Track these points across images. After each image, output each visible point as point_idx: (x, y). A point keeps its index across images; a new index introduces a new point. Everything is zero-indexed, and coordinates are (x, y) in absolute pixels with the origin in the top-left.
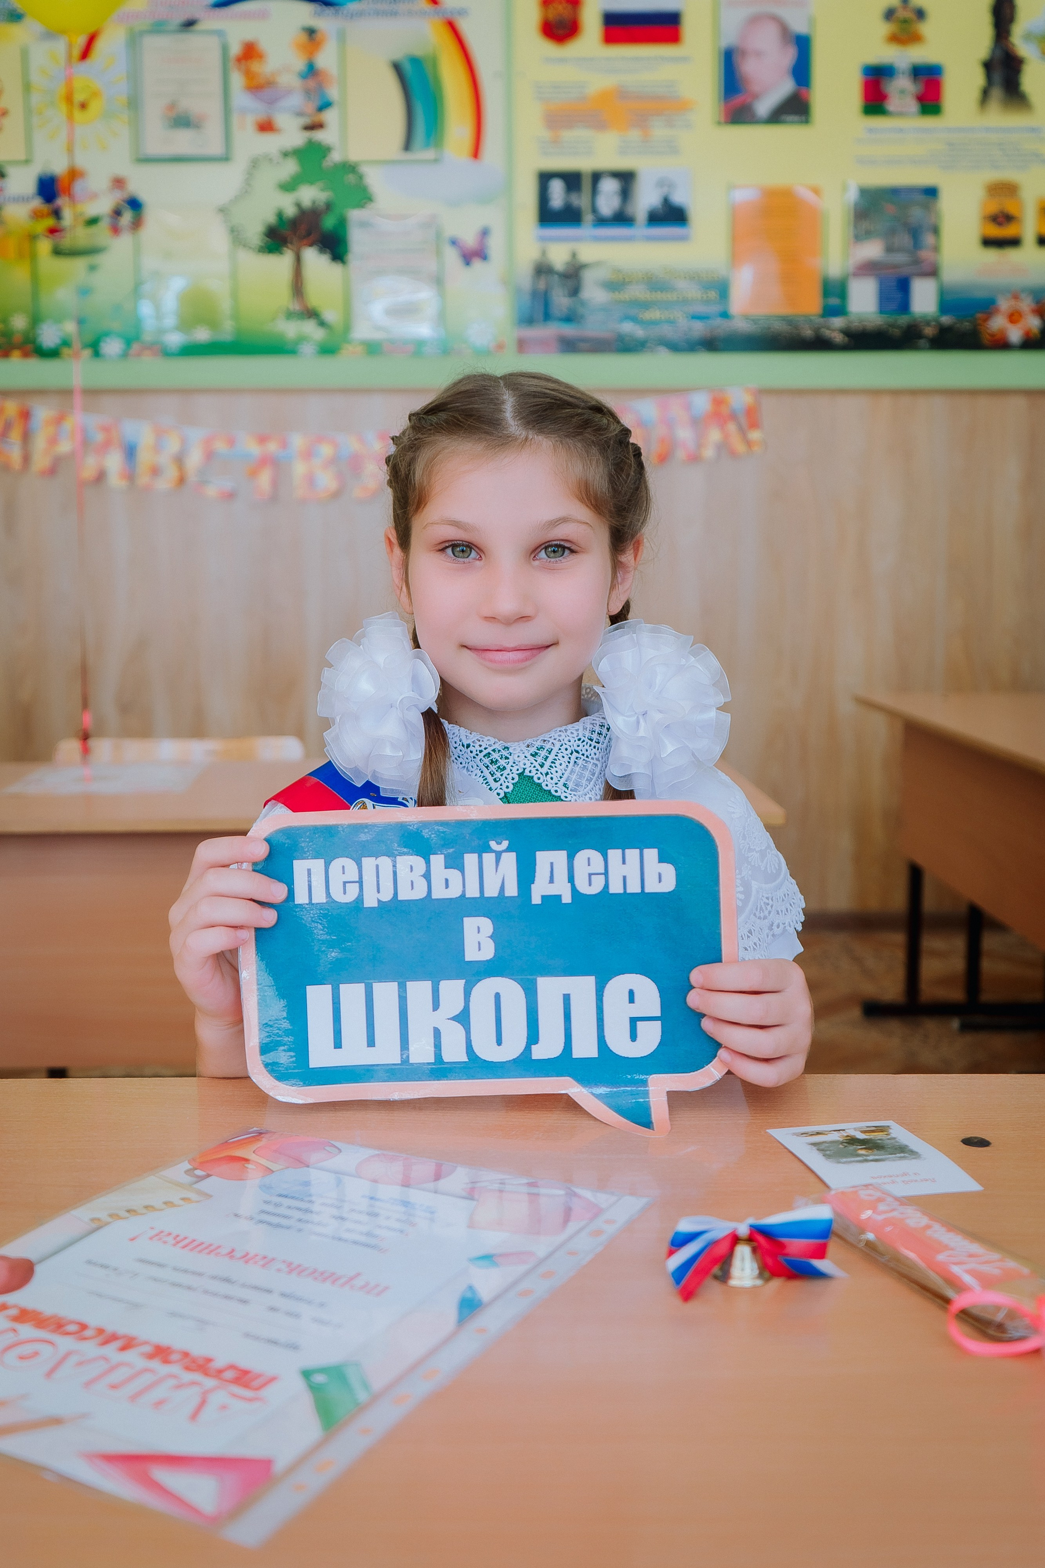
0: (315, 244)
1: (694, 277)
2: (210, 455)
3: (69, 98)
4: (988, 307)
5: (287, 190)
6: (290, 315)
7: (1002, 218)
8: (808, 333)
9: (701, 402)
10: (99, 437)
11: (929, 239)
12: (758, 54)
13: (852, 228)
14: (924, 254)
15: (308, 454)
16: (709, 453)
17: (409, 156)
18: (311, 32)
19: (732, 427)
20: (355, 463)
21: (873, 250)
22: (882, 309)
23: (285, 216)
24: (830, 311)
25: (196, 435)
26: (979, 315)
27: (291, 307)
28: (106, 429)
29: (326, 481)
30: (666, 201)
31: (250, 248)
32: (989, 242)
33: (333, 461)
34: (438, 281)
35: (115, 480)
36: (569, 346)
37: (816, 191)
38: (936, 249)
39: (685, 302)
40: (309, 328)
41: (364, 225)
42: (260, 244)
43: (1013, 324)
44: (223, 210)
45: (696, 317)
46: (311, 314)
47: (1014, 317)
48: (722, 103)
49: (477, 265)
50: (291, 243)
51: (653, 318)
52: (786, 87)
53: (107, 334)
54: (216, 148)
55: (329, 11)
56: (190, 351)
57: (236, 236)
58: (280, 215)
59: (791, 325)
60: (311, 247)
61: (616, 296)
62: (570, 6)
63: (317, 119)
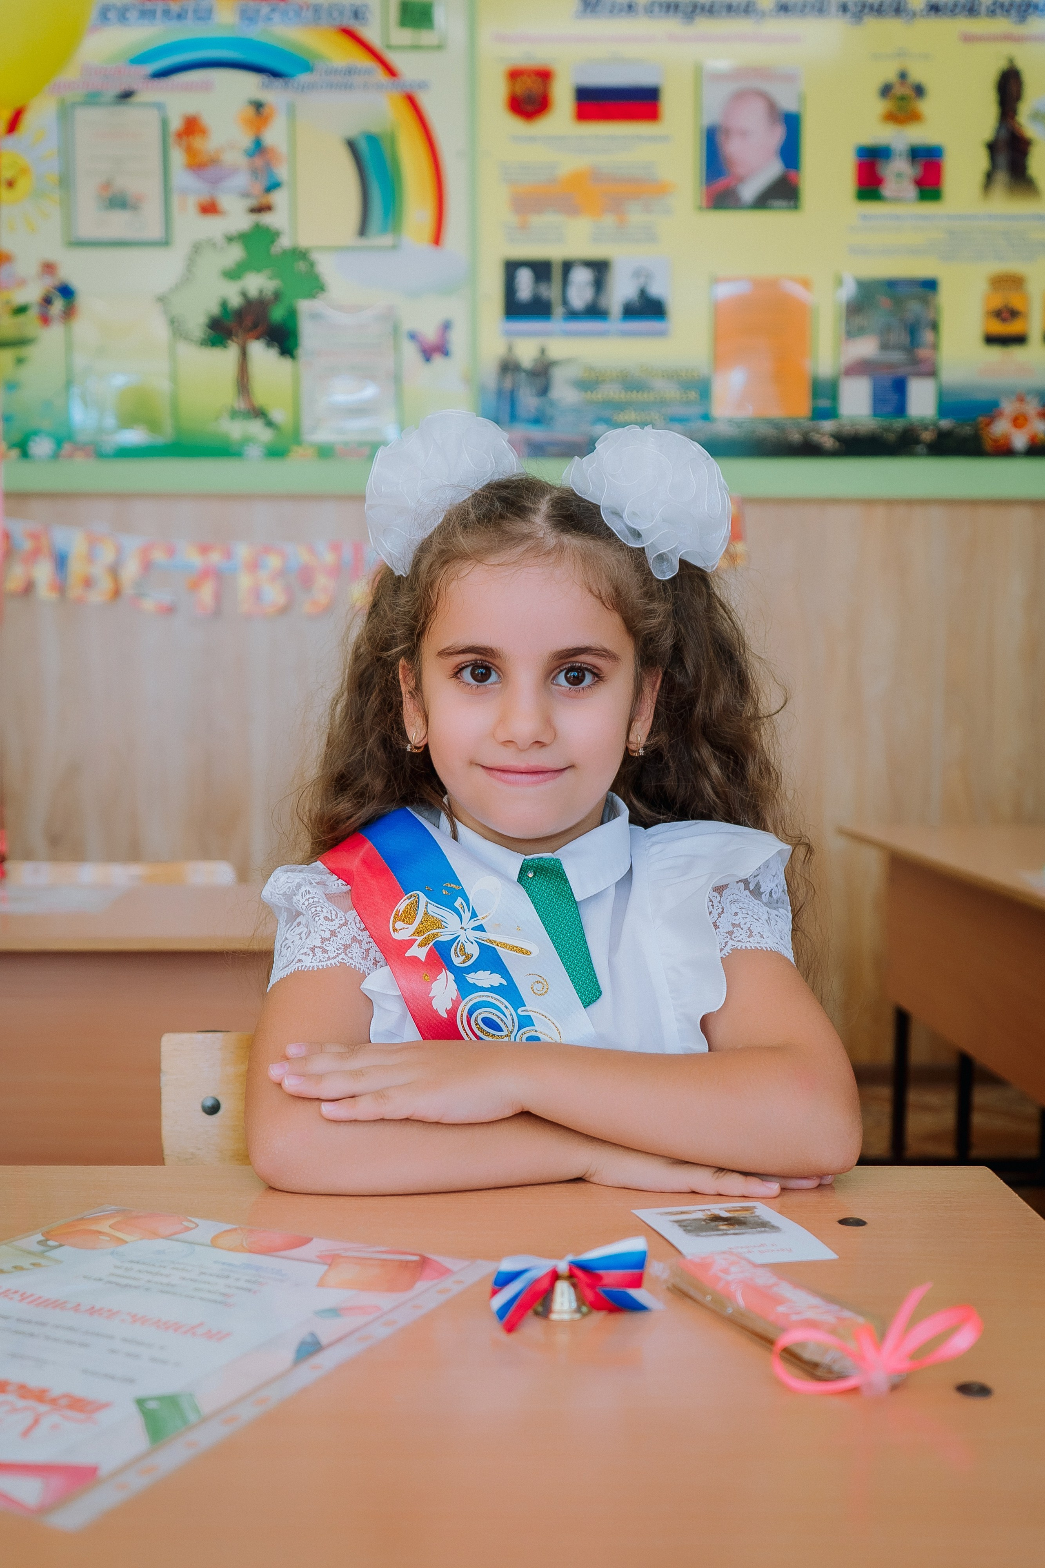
0: (262, 337)
2: (147, 566)
4: (990, 410)
5: (231, 278)
6: (234, 414)
7: (1007, 313)
8: (796, 437)
10: (27, 545)
11: (927, 336)
12: (744, 134)
13: (843, 324)
14: (923, 353)
15: (254, 566)
17: (365, 242)
18: (258, 106)
20: (306, 577)
21: (866, 348)
22: (876, 411)
23: (230, 306)
24: (820, 414)
25: (132, 544)
26: (981, 419)
27: (236, 406)
28: (35, 537)
29: (274, 595)
30: (643, 293)
31: (192, 340)
32: (991, 340)
33: (281, 574)
34: (395, 379)
35: (44, 591)
36: (538, 450)
37: (806, 283)
38: (935, 346)
39: (662, 403)
40: (256, 428)
41: (316, 316)
42: (203, 337)
43: (1018, 429)
44: (162, 300)
45: (674, 419)
46: (258, 413)
47: (1019, 421)
48: (704, 186)
49: (438, 361)
50: (237, 336)
52: (773, 169)
53: (36, 433)
54: (155, 231)
55: (278, 83)
56: (126, 453)
57: (176, 326)
58: (224, 305)
59: (777, 429)
60: (257, 341)
61: (589, 395)
62: (540, 80)
63: (264, 201)
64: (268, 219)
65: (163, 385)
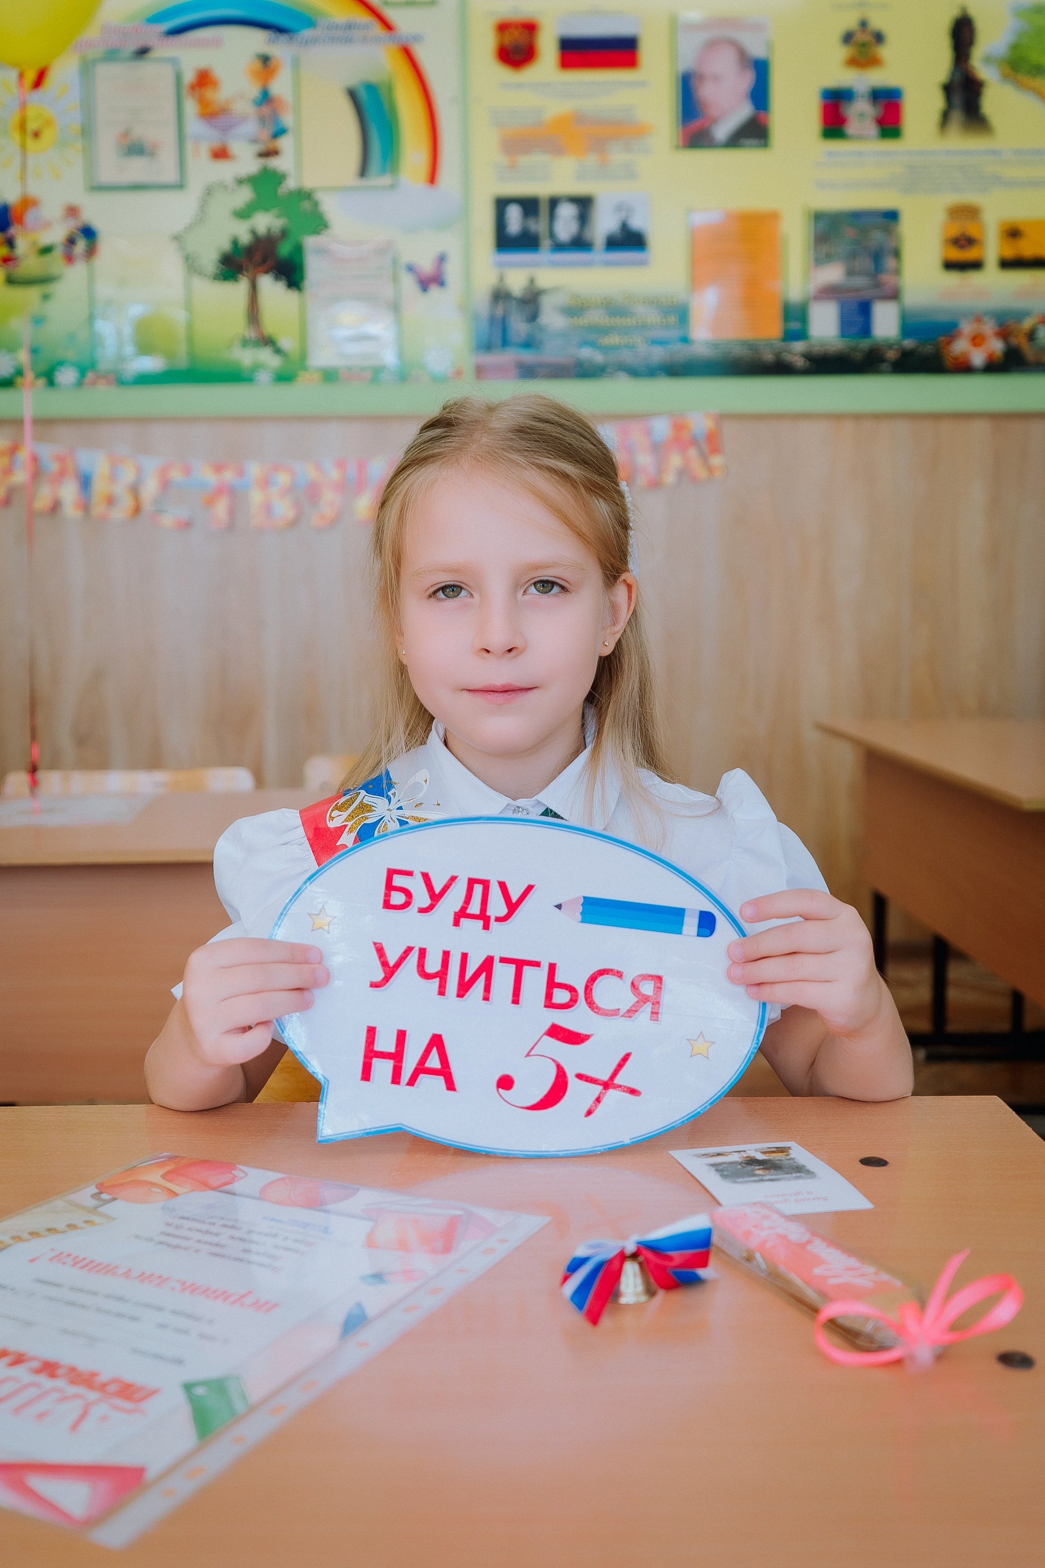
0: (271, 272)
1: (653, 302)
2: (165, 484)
3: (22, 126)
4: (950, 331)
5: (242, 218)
6: (245, 343)
7: (964, 241)
8: (769, 357)
9: (662, 428)
10: (54, 467)
11: (890, 263)
12: (716, 78)
13: (812, 251)
14: (886, 278)
15: (265, 483)
16: (670, 478)
17: (365, 182)
18: (265, 60)
19: (693, 453)
20: (313, 492)
21: (833, 274)
22: (843, 333)
23: (240, 243)
24: (791, 336)
25: (152, 465)
26: (941, 338)
27: (247, 335)
28: (61, 459)
29: (283, 509)
31: (205, 275)
32: (950, 265)
33: (290, 490)
34: (395, 307)
35: (70, 510)
36: (528, 372)
37: (776, 216)
38: (897, 272)
39: (644, 327)
40: (265, 356)
41: (320, 251)
42: (216, 272)
43: (975, 347)
44: (177, 238)
45: (655, 342)
46: (268, 341)
47: (977, 340)
48: (680, 126)
49: (435, 291)
50: (247, 270)
51: (612, 344)
52: (744, 111)
53: (61, 363)
54: (170, 175)
55: (283, 38)
56: (145, 380)
57: (191, 264)
58: (235, 242)
59: (752, 349)
60: (266, 275)
61: (575, 321)
62: (526, 31)
63: (271, 146)
64: (275, 163)
65: (179, 316)
